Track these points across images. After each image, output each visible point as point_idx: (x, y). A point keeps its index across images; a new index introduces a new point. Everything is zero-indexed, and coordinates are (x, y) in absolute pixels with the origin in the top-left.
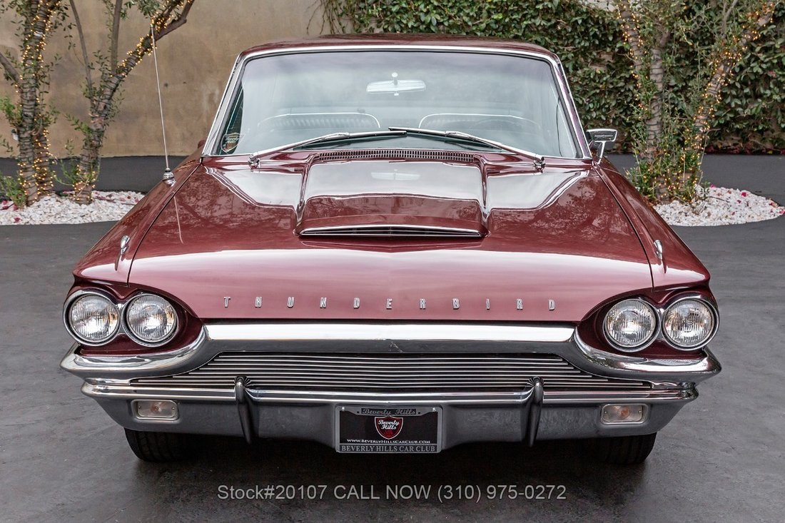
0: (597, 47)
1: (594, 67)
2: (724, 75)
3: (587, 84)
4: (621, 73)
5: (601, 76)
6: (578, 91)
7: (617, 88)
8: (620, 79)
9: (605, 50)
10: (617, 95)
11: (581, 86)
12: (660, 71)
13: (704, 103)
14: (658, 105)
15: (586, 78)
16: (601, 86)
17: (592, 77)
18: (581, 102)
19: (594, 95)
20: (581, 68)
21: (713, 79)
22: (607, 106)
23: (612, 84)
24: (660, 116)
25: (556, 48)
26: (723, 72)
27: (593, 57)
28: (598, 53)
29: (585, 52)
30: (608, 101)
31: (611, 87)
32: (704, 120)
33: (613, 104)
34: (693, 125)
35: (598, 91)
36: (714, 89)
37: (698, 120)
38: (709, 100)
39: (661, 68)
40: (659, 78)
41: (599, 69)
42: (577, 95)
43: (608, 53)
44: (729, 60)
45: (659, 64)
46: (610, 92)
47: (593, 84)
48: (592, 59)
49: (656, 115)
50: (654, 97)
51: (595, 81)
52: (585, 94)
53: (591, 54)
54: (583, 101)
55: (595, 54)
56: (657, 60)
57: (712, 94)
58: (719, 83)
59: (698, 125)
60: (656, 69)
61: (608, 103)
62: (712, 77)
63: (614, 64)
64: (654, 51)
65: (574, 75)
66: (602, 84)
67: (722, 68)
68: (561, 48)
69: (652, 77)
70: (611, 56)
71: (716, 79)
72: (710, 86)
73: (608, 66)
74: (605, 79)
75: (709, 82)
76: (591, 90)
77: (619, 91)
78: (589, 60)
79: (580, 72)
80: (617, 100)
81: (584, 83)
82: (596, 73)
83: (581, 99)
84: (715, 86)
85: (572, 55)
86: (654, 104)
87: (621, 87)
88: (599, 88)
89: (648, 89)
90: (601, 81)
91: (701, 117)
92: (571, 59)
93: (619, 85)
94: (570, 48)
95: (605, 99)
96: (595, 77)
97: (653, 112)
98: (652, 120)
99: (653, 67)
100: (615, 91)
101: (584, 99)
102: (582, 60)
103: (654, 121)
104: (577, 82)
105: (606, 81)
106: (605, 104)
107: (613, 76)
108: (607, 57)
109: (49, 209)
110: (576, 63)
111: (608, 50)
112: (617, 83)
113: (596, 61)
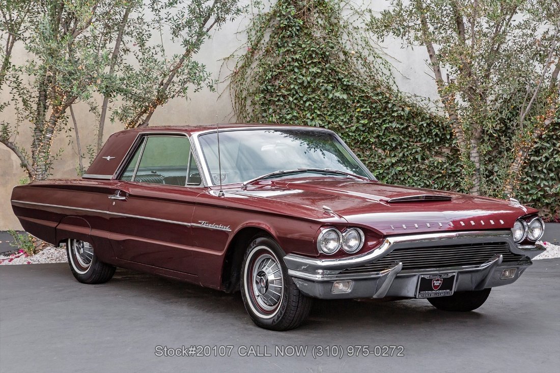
0: (438, 143)
1: (437, 158)
2: (523, 158)
3: (432, 170)
4: (457, 162)
5: (442, 164)
6: (426, 175)
7: (454, 173)
8: (457, 166)
9: (445, 146)
10: (455, 178)
11: (427, 171)
12: (477, 155)
13: (510, 177)
14: (477, 178)
15: (431, 166)
16: (442, 172)
17: (435, 165)
18: (428, 183)
19: (438, 178)
20: (428, 159)
21: (515, 161)
22: (448, 186)
23: (451, 170)
24: (479, 186)
25: (408, 144)
26: (522, 156)
27: (435, 150)
28: (439, 148)
29: (429, 147)
30: (449, 183)
31: (450, 172)
32: (510, 189)
33: (452, 185)
34: (503, 192)
35: (440, 175)
36: (516, 167)
37: (506, 189)
38: (513, 175)
39: (477, 152)
40: (477, 159)
41: (440, 160)
42: (425, 178)
43: (447, 148)
44: (526, 148)
45: (476, 150)
46: (450, 176)
47: (437, 170)
48: (435, 152)
49: (476, 185)
50: (474, 172)
51: (438, 168)
52: (431, 177)
53: (434, 148)
54: (430, 183)
55: (438, 149)
56: (475, 147)
57: (515, 171)
58: (519, 163)
59: (506, 192)
60: (474, 153)
61: (449, 184)
62: (515, 159)
63: (452, 155)
64: (472, 141)
65: (423, 164)
66: (443, 170)
67: (521, 153)
68: (412, 144)
69: (472, 159)
70: (450, 150)
71: (517, 161)
72: (514, 166)
73: (447, 157)
74: (445, 166)
75: (512, 163)
76: (436, 175)
77: (457, 175)
78: (433, 153)
79: (426, 162)
80: (455, 182)
81: (430, 170)
82: (438, 162)
83: (428, 181)
84: (517, 165)
85: (420, 149)
86: (474, 177)
87: (457, 172)
88: (441, 173)
89: (469, 167)
90: (443, 168)
91: (508, 187)
92: (419, 152)
93: (456, 171)
94: (418, 144)
95: (447, 181)
96: (438, 164)
97: (474, 183)
98: (474, 188)
99: (472, 152)
100: (453, 175)
101: (430, 181)
102: (428, 152)
103: (475, 189)
104: (425, 169)
105: (446, 168)
106: (446, 185)
107: (452, 164)
108: (446, 151)
109: (51, 255)
110: (424, 155)
111: (447, 145)
112: (455, 169)
113: (438, 154)
